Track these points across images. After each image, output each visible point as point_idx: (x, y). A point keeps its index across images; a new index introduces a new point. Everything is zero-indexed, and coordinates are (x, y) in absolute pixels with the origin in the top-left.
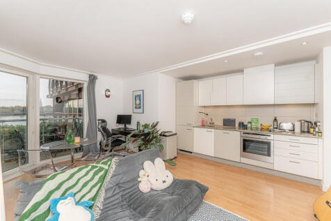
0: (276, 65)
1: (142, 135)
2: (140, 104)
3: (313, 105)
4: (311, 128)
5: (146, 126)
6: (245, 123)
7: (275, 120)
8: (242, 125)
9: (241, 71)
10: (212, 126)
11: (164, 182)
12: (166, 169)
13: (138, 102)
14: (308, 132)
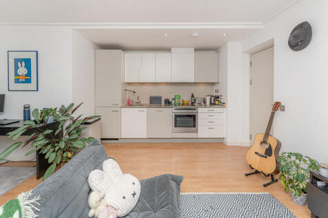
0: (196, 50)
1: (44, 128)
2: (29, 74)
3: (213, 84)
4: (216, 101)
5: (47, 112)
6: (170, 100)
7: (193, 96)
8: (168, 103)
9: (168, 50)
10: (139, 105)
11: (134, 194)
12: (124, 173)
13: (22, 71)
14: (214, 104)
